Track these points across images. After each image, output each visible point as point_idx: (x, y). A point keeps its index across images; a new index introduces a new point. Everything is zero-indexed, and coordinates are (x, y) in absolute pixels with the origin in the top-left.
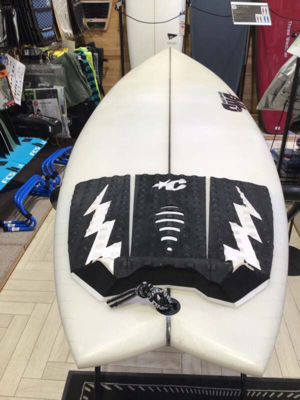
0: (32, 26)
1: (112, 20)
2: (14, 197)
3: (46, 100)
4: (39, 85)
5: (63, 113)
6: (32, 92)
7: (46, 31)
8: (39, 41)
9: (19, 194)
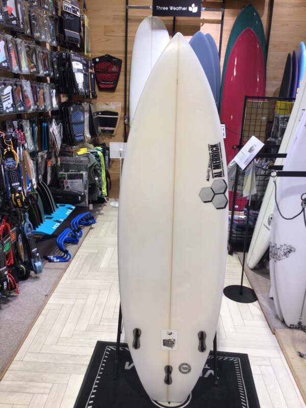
0: (69, 133)
1: (119, 129)
2: (56, 241)
3: (74, 181)
4: (70, 170)
5: (85, 189)
6: (65, 174)
7: (78, 136)
8: (73, 142)
9: (59, 238)
